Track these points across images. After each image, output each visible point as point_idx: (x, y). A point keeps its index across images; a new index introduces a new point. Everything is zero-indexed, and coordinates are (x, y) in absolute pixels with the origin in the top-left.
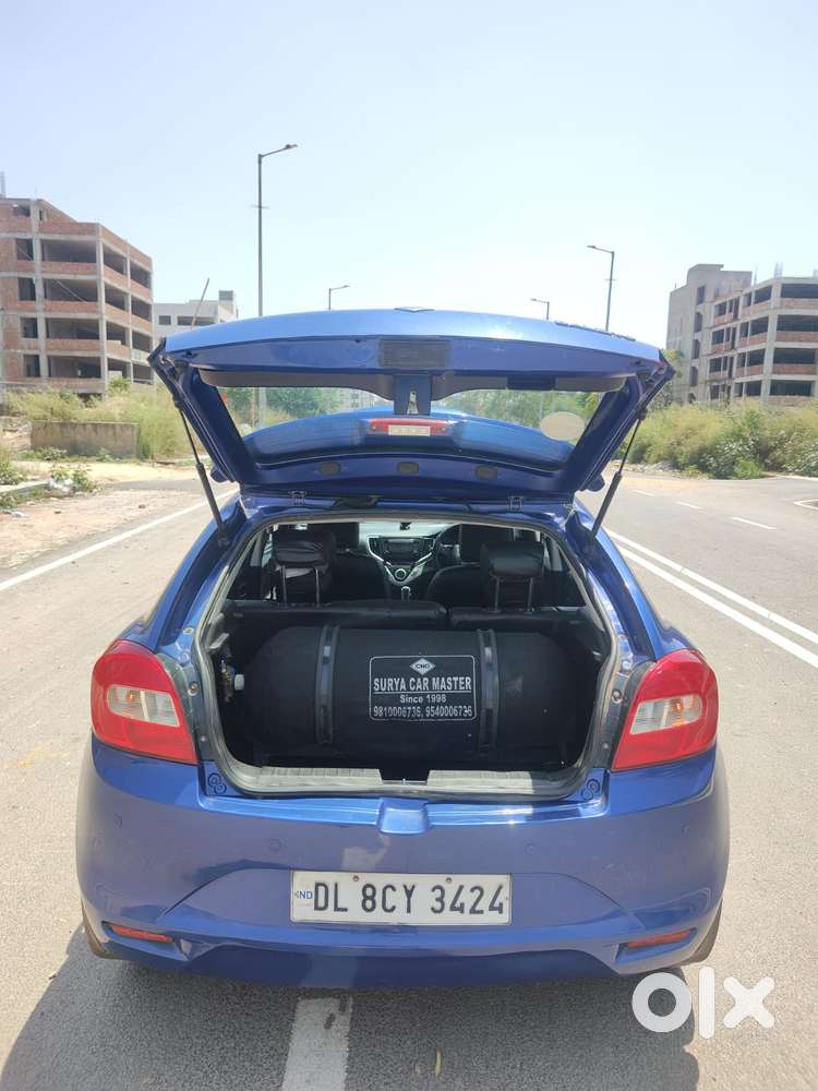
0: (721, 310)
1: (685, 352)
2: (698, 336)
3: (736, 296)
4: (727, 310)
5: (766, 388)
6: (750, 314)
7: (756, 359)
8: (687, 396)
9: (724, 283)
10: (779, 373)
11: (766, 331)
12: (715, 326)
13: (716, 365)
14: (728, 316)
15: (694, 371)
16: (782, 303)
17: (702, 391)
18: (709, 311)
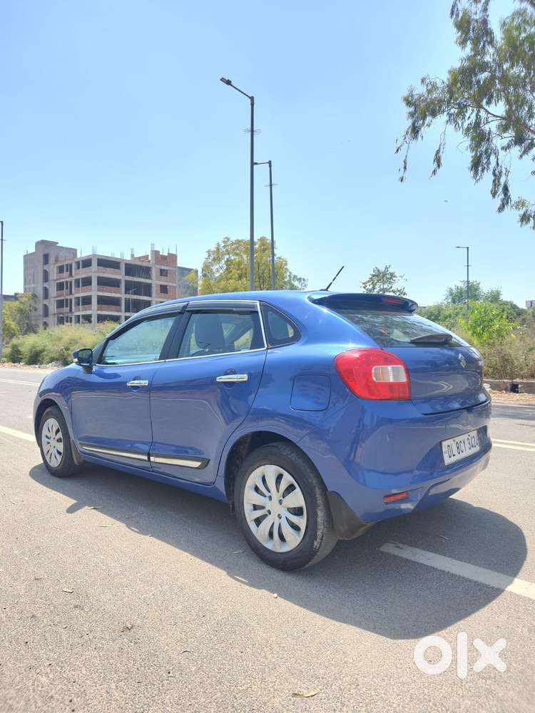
0: (61, 269)
1: (37, 294)
2: (46, 285)
3: (69, 262)
4: (65, 270)
5: (94, 319)
6: (81, 274)
7: (87, 301)
8: (42, 324)
9: (61, 253)
10: (102, 310)
11: (91, 285)
12: (57, 279)
13: (60, 304)
14: (66, 274)
15: (46, 308)
16: (99, 270)
17: (52, 320)
18: (52, 269)
